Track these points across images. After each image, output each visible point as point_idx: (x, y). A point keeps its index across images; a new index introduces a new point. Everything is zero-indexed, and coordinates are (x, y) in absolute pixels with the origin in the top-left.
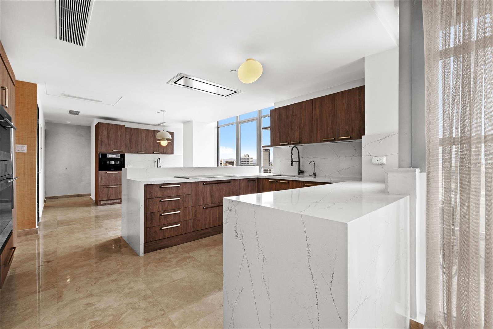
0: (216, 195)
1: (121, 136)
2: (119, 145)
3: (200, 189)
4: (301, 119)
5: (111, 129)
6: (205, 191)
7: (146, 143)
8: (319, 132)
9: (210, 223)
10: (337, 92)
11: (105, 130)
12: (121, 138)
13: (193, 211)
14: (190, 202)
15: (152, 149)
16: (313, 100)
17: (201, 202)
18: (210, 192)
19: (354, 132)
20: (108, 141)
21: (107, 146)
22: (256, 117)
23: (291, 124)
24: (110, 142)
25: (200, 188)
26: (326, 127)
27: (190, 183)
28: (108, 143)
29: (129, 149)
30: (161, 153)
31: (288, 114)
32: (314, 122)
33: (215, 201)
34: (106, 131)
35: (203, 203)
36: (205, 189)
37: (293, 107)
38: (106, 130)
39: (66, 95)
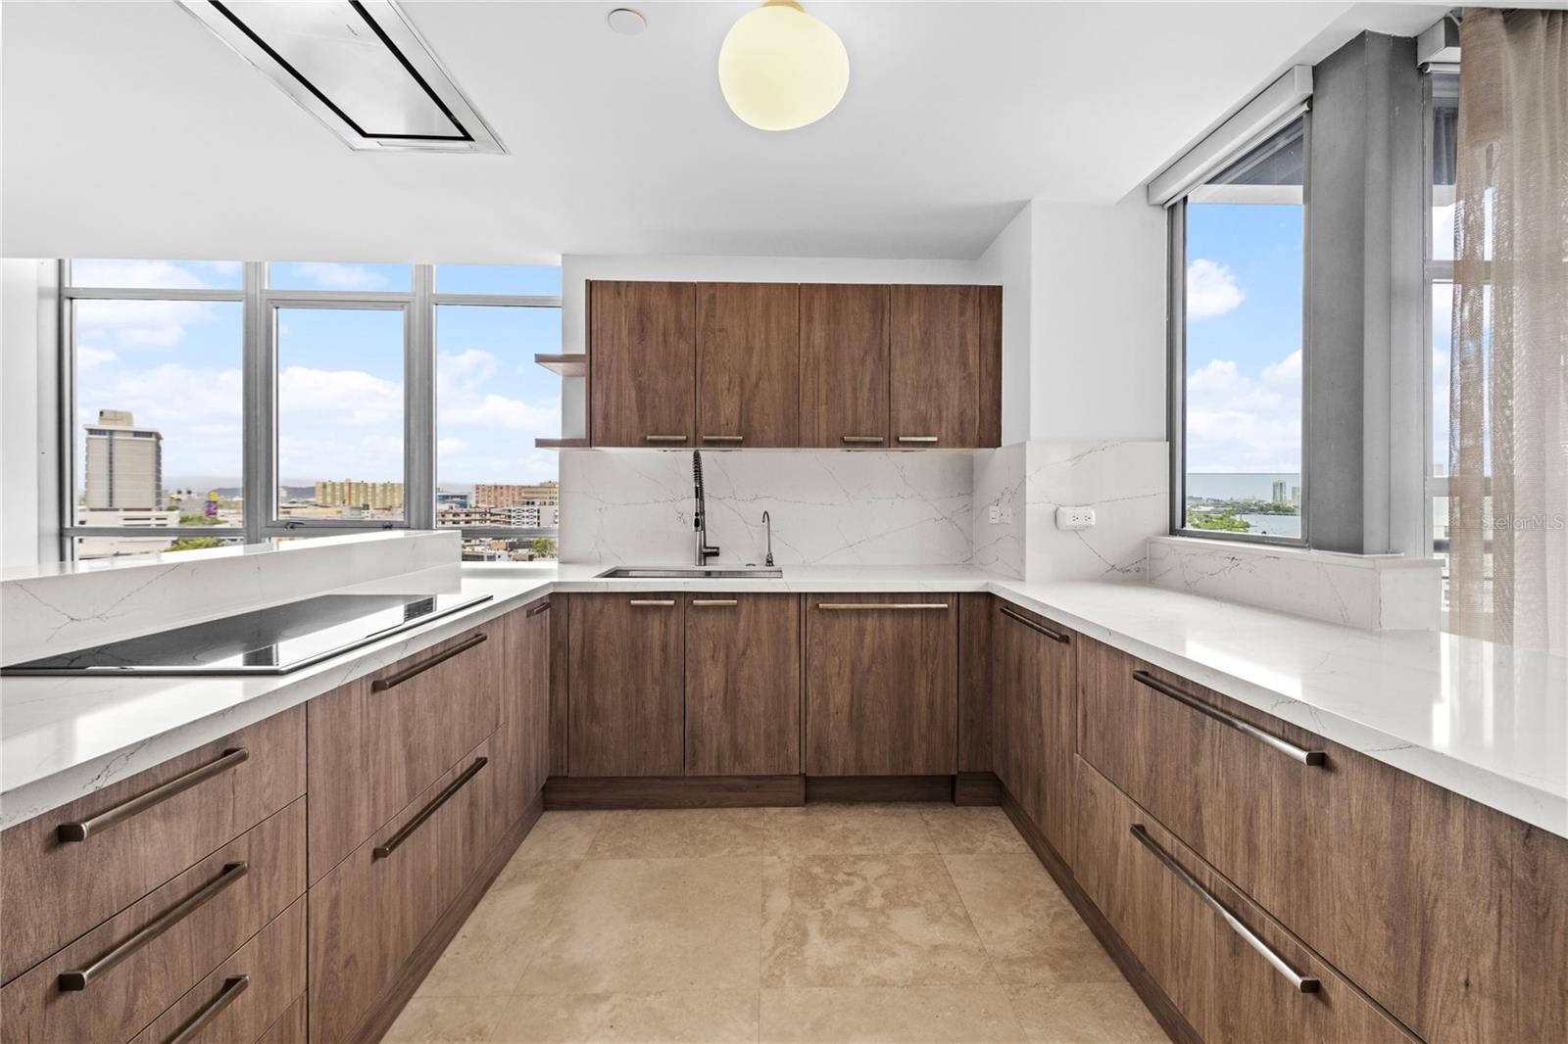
4: (749, 350)
8: (823, 408)
10: (890, 283)
13: (322, 915)
14: (301, 860)
16: (803, 290)
19: (944, 424)
22: (408, 294)
23: (699, 361)
25: (359, 720)
26: (849, 394)
27: (303, 709)
31: (684, 318)
32: (806, 370)
37: (713, 297)
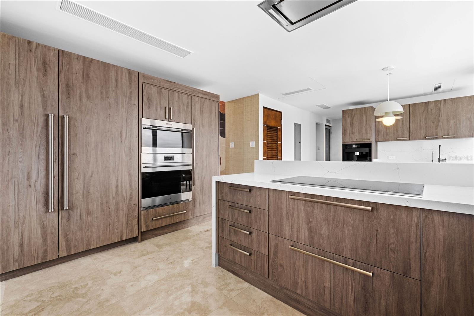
0: (323, 231)
1: (366, 121)
2: (364, 132)
3: (285, 205)
5: (355, 114)
6: (296, 212)
7: (411, 125)
9: (307, 287)
11: (348, 117)
12: (366, 123)
13: (273, 243)
14: (267, 224)
15: (422, 131)
17: (287, 232)
18: (308, 219)
20: (352, 129)
21: (351, 135)
24: (353, 131)
25: (285, 202)
27: (267, 190)
28: (352, 131)
29: (383, 136)
30: (441, 137)
33: (320, 245)
34: (350, 119)
35: (292, 235)
36: (296, 209)
38: (350, 116)
39: (285, 94)
